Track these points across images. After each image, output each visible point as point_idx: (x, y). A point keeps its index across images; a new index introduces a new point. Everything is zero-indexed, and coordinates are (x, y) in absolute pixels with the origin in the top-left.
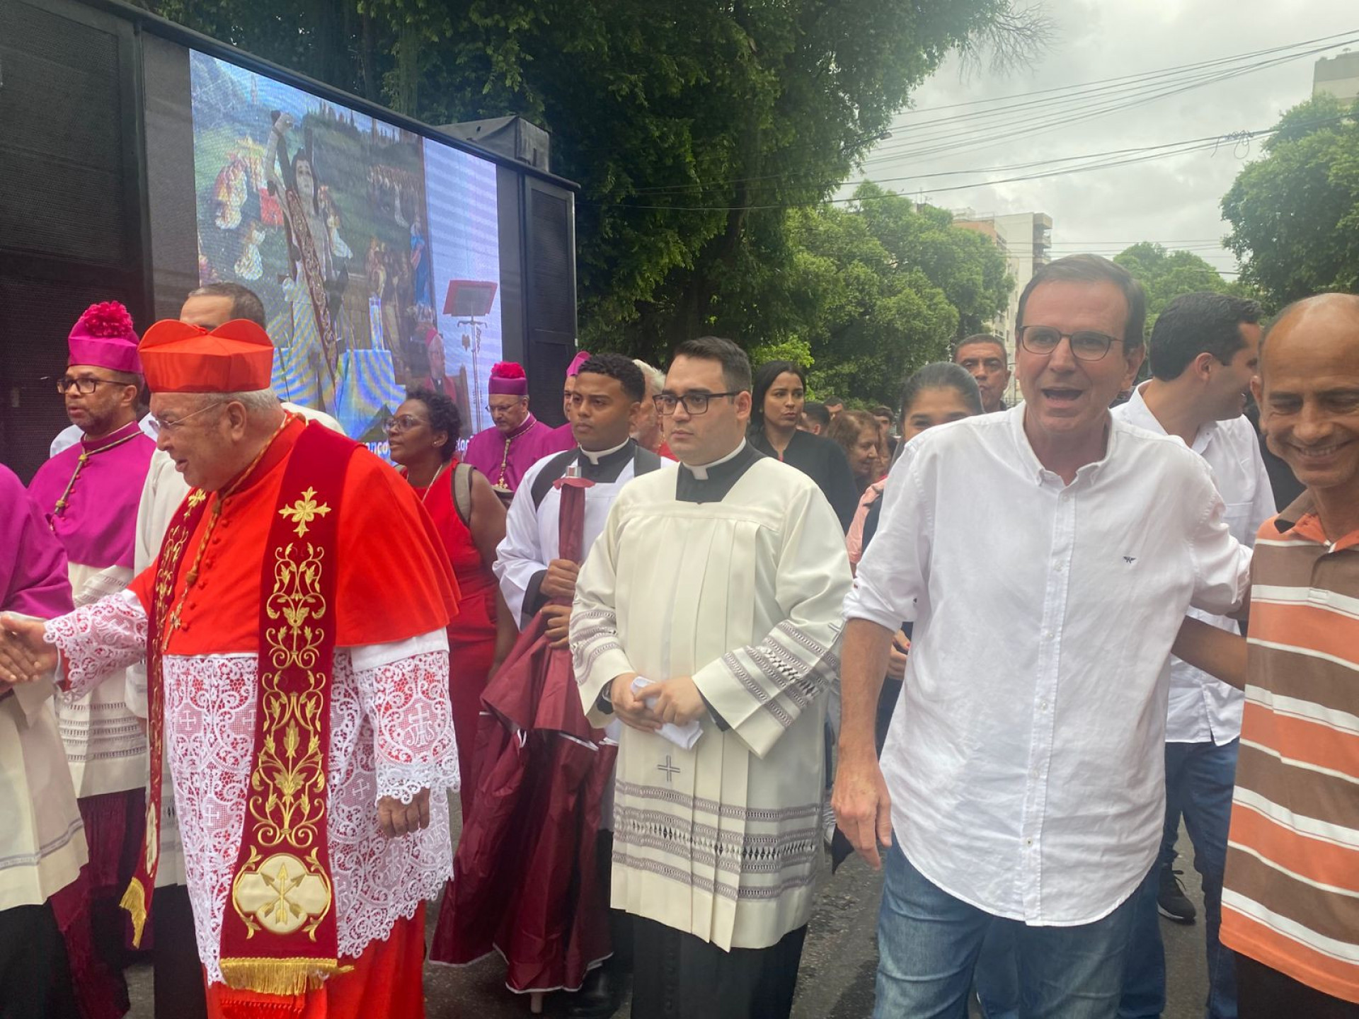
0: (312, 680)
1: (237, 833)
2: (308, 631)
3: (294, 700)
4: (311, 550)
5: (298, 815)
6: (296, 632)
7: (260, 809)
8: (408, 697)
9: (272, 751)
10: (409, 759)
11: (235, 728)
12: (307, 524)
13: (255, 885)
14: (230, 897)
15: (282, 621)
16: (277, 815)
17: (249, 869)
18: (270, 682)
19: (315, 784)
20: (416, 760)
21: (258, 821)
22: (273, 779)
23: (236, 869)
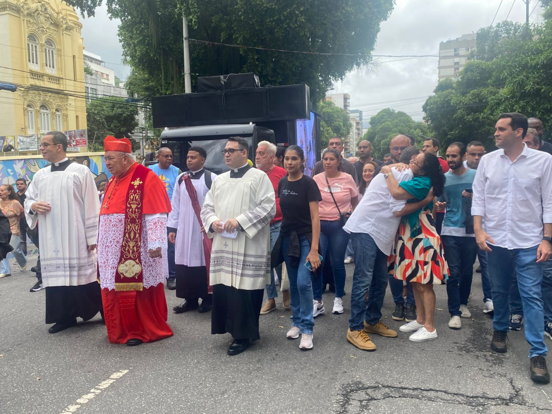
0: (137, 221)
1: (119, 255)
2: (136, 210)
3: (133, 225)
4: (138, 191)
5: (133, 252)
6: (134, 210)
7: (125, 250)
8: (156, 227)
9: (128, 237)
10: (156, 240)
11: (120, 230)
12: (137, 186)
13: (123, 267)
14: (117, 269)
15: (131, 207)
16: (128, 251)
17: (122, 263)
18: (127, 221)
19: (138, 244)
20: (157, 241)
21: (124, 253)
22: (128, 243)
23: (119, 263)
